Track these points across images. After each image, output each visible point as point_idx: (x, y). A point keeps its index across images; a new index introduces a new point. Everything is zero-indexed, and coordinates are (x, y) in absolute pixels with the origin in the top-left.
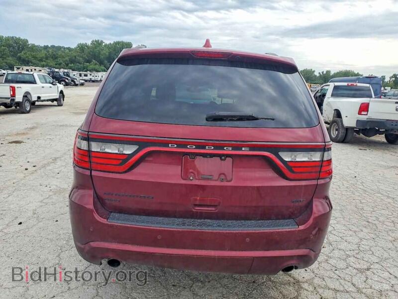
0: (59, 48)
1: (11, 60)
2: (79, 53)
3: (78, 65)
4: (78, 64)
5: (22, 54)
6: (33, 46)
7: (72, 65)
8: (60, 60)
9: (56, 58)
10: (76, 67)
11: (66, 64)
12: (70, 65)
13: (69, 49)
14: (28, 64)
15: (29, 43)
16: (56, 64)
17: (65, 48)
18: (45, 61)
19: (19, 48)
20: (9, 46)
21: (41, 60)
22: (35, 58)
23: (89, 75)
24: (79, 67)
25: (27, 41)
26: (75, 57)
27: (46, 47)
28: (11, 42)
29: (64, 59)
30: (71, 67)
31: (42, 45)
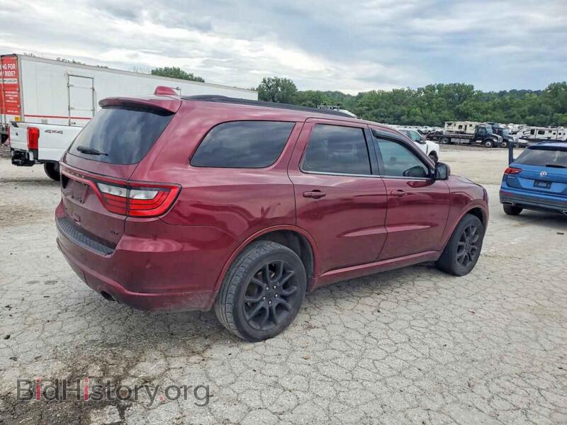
0: (523, 92)
1: (445, 113)
2: (547, 99)
3: (542, 117)
4: (542, 115)
5: (461, 106)
6: (480, 93)
7: (532, 117)
8: (514, 111)
9: (509, 108)
10: (539, 120)
11: (521, 116)
12: (528, 118)
13: (538, 93)
14: (466, 118)
15: (474, 90)
16: (506, 117)
17: (532, 92)
18: (490, 114)
19: (459, 98)
20: (449, 96)
21: (485, 112)
22: (477, 109)
23: (546, 132)
24: (544, 120)
25: (472, 87)
26: (540, 104)
27: (502, 94)
28: (451, 91)
29: (521, 109)
30: (528, 120)
31: (497, 91)
